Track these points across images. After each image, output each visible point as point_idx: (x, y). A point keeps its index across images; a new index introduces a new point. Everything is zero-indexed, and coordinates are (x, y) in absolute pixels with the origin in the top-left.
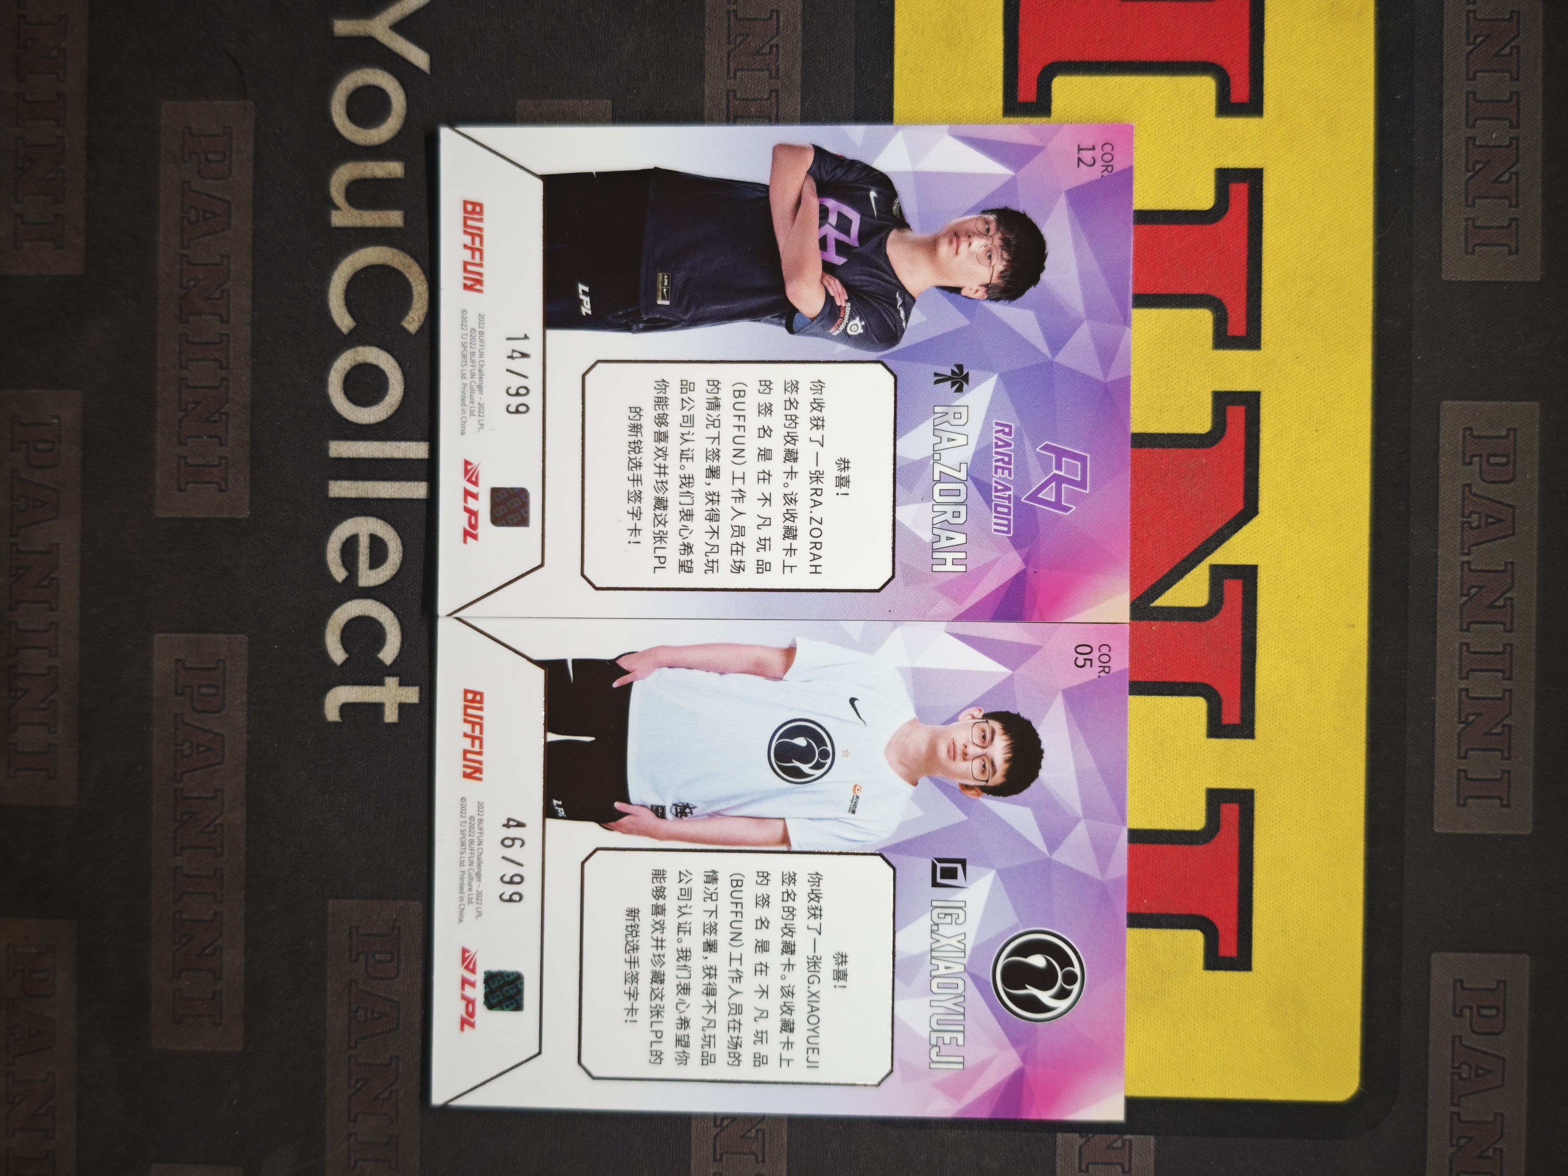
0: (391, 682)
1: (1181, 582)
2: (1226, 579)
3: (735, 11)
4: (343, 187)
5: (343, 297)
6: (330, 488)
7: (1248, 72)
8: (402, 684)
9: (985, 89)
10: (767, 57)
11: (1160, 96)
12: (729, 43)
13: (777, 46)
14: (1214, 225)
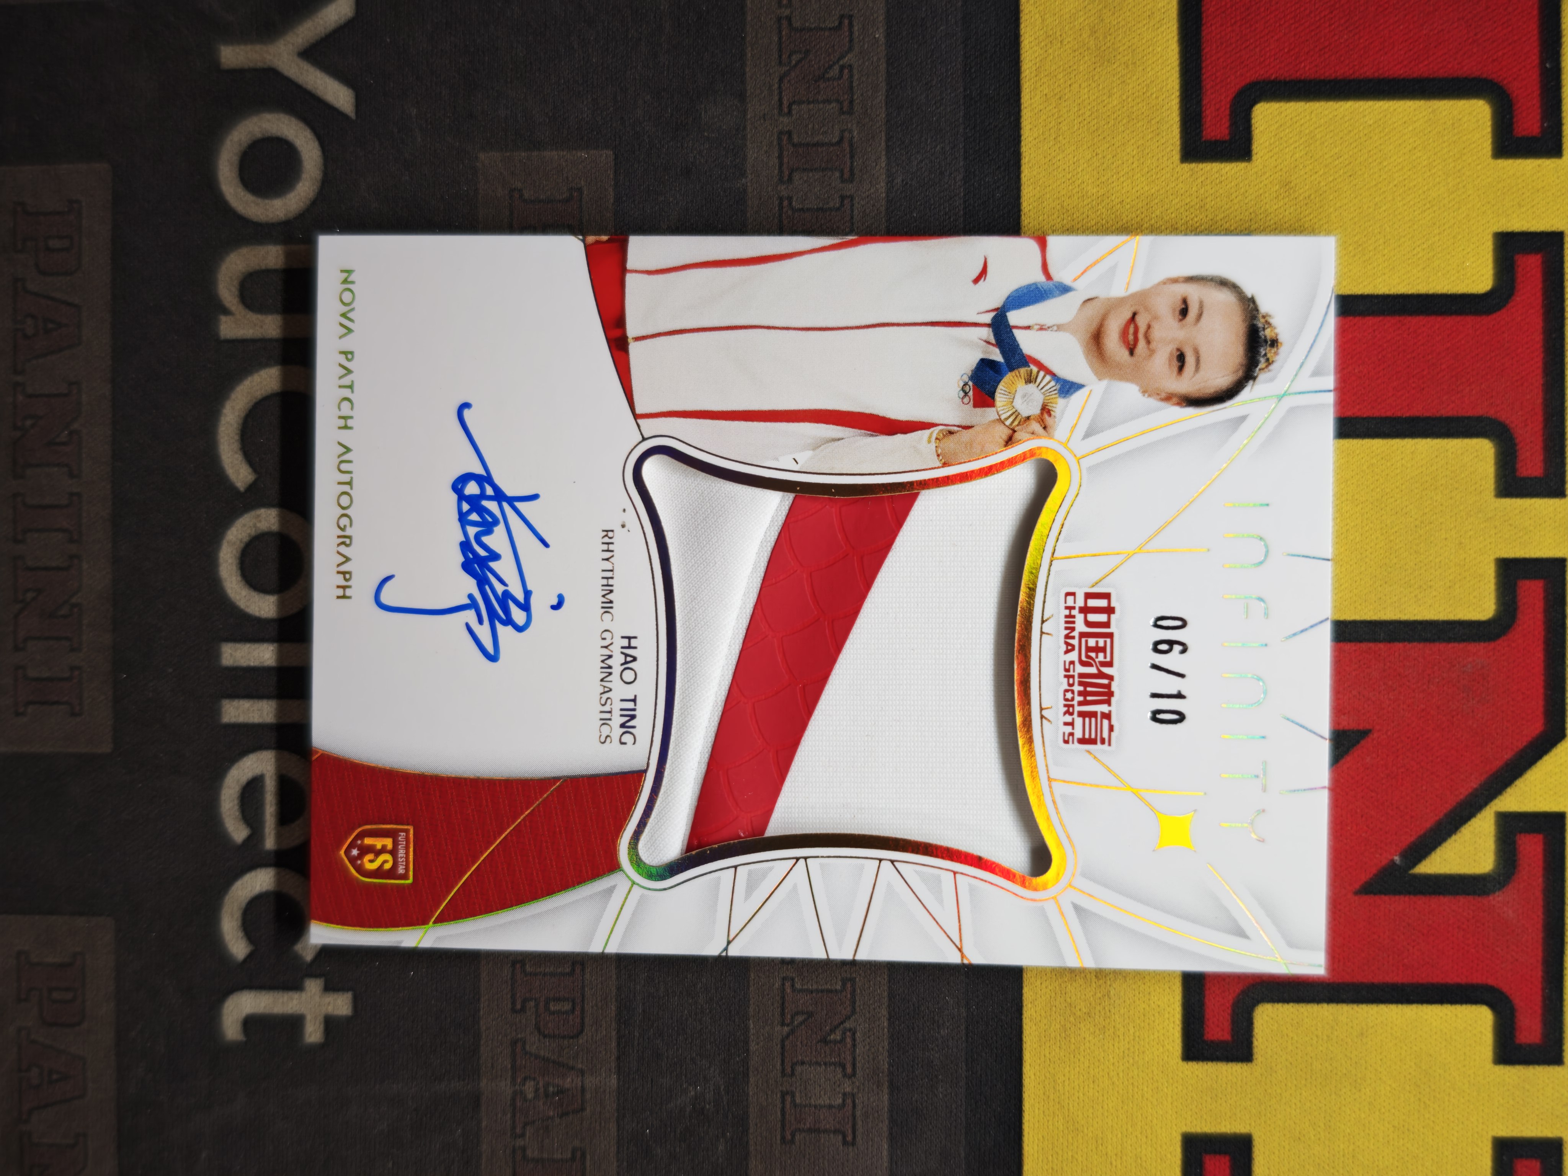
0: (313, 986)
1: (1454, 837)
2: (1520, 833)
3: (789, 19)
4: (236, 283)
5: (237, 437)
6: (223, 710)
7: (1539, 92)
8: (329, 988)
9: (1153, 122)
10: (835, 84)
11: (1411, 128)
12: (780, 62)
13: (850, 66)
14: (1494, 316)
